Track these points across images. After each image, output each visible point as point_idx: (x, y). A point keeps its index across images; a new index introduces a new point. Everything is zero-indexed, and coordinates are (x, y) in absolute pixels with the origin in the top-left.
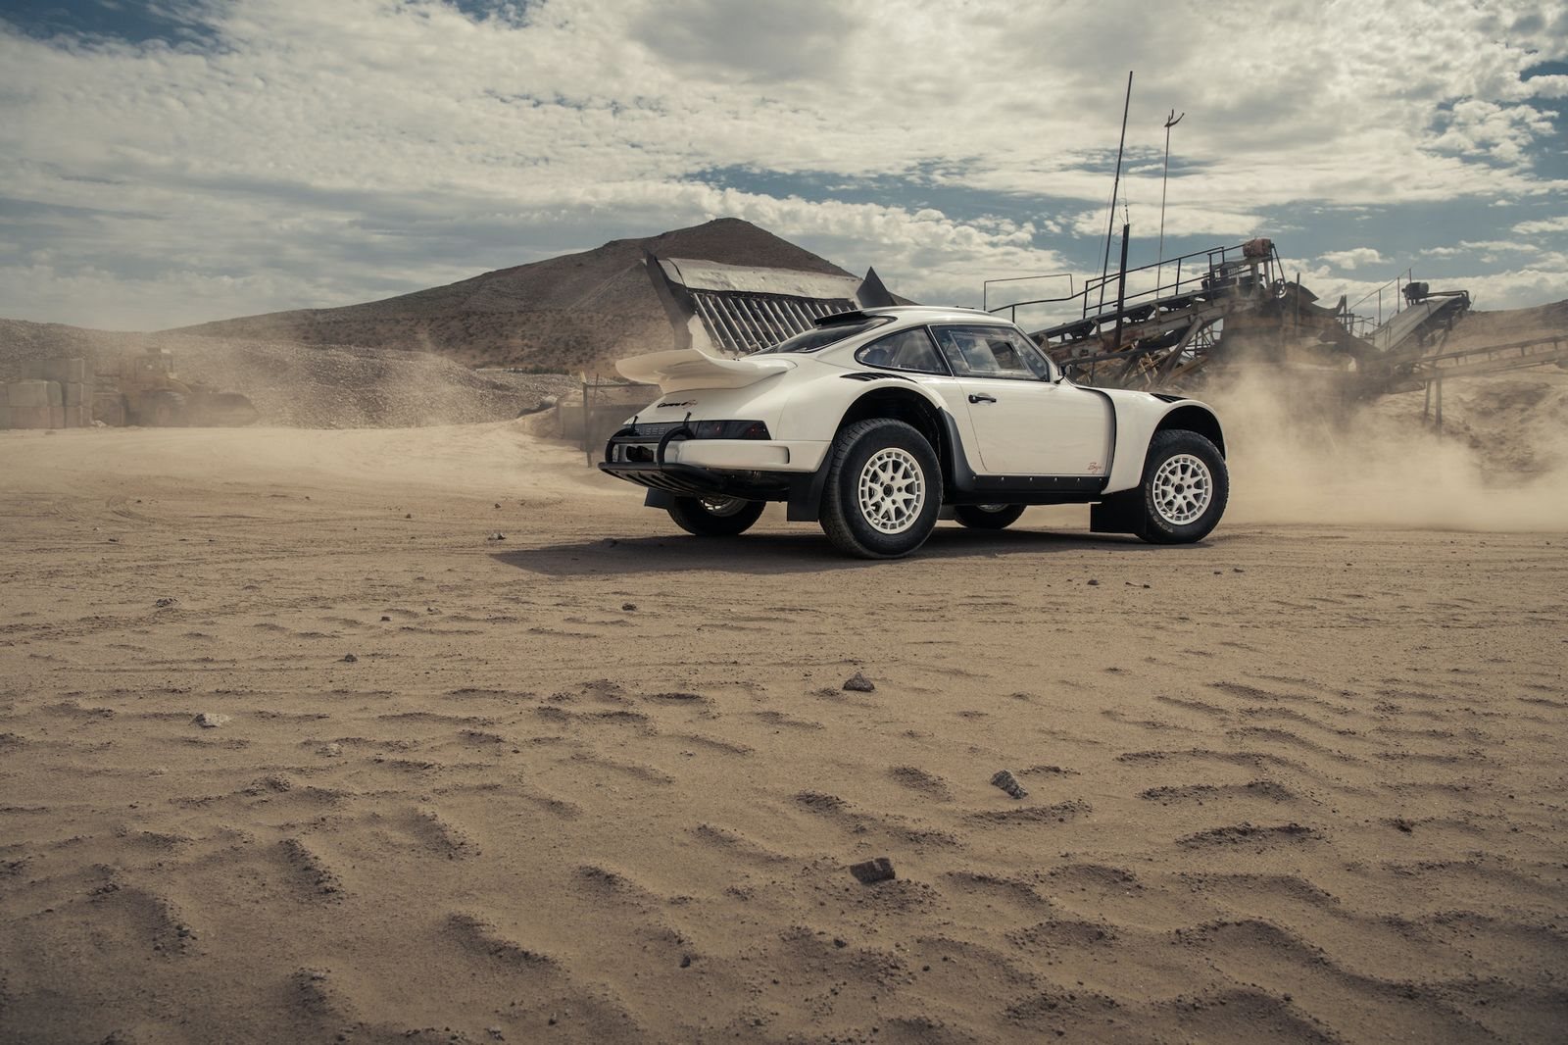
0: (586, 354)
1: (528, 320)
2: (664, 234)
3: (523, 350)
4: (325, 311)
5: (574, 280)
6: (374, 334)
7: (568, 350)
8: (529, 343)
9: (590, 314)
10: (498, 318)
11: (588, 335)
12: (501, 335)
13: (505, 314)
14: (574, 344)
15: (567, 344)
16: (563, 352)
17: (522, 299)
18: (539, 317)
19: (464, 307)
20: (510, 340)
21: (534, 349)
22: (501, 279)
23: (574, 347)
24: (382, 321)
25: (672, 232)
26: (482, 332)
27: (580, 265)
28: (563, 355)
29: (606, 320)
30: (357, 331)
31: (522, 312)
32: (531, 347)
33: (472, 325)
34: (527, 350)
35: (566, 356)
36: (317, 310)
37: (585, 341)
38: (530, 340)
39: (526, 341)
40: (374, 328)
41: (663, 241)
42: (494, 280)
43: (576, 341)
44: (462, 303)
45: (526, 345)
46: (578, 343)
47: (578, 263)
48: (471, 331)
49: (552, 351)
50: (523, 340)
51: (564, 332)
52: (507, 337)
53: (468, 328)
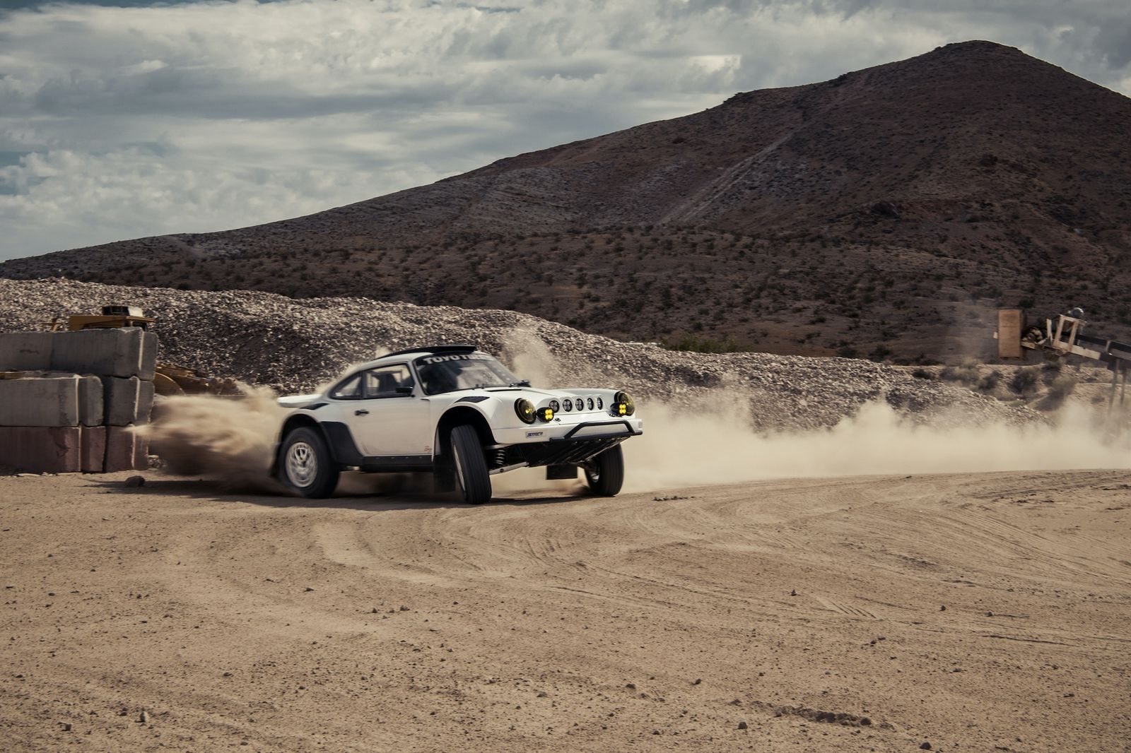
0: (705, 312)
1: (589, 248)
2: (843, 78)
3: (582, 306)
4: (208, 237)
5: (668, 169)
6: (304, 278)
7: (669, 305)
8: (594, 293)
9: (706, 234)
10: (532, 244)
11: (707, 275)
12: (539, 278)
13: (545, 236)
14: (681, 293)
15: (666, 294)
16: (661, 309)
17: (567, 209)
18: (609, 241)
19: (458, 226)
20: (558, 287)
21: (601, 304)
22: (528, 170)
23: (680, 299)
24: (316, 254)
25: (859, 73)
26: (502, 272)
27: (679, 140)
28: (661, 315)
29: (740, 244)
30: (273, 274)
31: (578, 233)
32: (597, 299)
33: (482, 259)
34: (589, 305)
35: (667, 316)
36: (194, 236)
37: (704, 287)
38: (595, 285)
39: (585, 289)
40: (304, 268)
41: (841, 90)
42: (516, 172)
43: (683, 288)
44: (456, 218)
45: (588, 296)
46: (690, 290)
47: (674, 137)
48: (482, 270)
49: (639, 308)
50: (580, 286)
51: (658, 270)
52: (550, 281)
53: (474, 265)
